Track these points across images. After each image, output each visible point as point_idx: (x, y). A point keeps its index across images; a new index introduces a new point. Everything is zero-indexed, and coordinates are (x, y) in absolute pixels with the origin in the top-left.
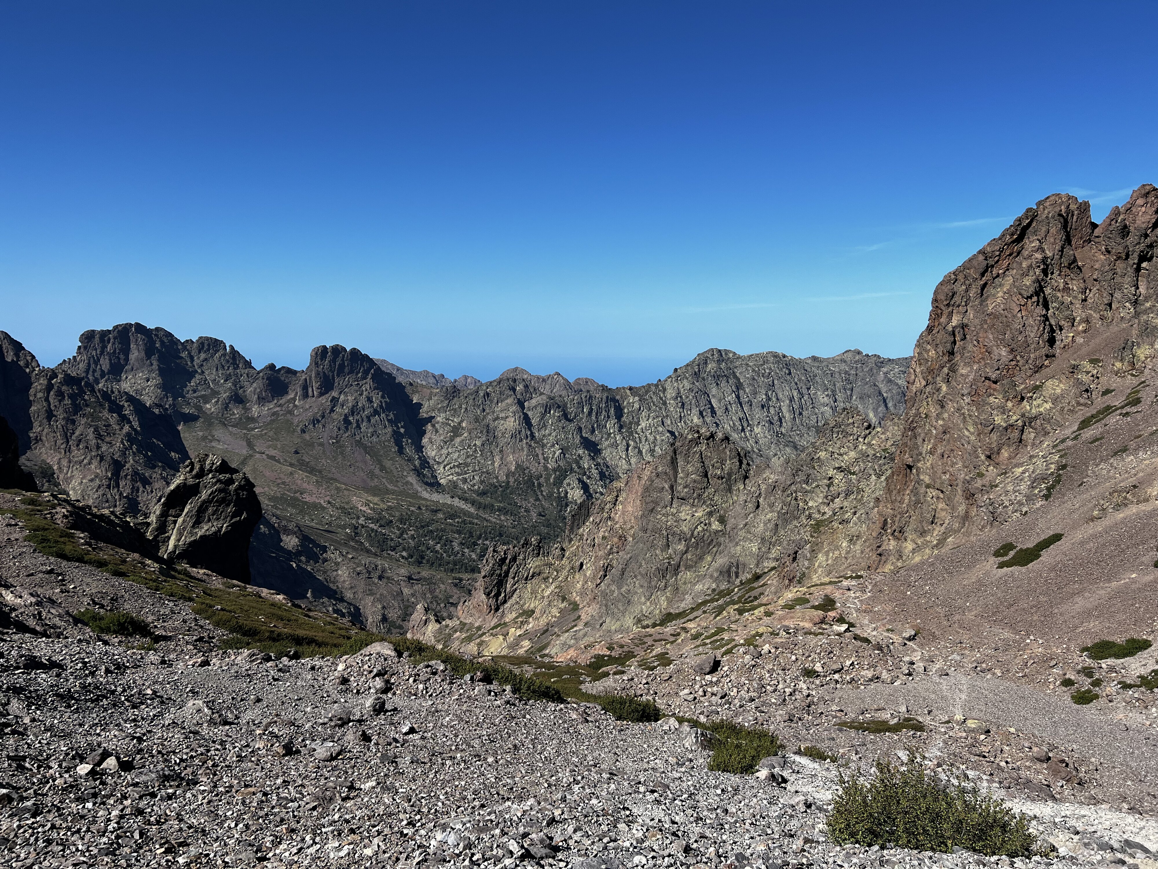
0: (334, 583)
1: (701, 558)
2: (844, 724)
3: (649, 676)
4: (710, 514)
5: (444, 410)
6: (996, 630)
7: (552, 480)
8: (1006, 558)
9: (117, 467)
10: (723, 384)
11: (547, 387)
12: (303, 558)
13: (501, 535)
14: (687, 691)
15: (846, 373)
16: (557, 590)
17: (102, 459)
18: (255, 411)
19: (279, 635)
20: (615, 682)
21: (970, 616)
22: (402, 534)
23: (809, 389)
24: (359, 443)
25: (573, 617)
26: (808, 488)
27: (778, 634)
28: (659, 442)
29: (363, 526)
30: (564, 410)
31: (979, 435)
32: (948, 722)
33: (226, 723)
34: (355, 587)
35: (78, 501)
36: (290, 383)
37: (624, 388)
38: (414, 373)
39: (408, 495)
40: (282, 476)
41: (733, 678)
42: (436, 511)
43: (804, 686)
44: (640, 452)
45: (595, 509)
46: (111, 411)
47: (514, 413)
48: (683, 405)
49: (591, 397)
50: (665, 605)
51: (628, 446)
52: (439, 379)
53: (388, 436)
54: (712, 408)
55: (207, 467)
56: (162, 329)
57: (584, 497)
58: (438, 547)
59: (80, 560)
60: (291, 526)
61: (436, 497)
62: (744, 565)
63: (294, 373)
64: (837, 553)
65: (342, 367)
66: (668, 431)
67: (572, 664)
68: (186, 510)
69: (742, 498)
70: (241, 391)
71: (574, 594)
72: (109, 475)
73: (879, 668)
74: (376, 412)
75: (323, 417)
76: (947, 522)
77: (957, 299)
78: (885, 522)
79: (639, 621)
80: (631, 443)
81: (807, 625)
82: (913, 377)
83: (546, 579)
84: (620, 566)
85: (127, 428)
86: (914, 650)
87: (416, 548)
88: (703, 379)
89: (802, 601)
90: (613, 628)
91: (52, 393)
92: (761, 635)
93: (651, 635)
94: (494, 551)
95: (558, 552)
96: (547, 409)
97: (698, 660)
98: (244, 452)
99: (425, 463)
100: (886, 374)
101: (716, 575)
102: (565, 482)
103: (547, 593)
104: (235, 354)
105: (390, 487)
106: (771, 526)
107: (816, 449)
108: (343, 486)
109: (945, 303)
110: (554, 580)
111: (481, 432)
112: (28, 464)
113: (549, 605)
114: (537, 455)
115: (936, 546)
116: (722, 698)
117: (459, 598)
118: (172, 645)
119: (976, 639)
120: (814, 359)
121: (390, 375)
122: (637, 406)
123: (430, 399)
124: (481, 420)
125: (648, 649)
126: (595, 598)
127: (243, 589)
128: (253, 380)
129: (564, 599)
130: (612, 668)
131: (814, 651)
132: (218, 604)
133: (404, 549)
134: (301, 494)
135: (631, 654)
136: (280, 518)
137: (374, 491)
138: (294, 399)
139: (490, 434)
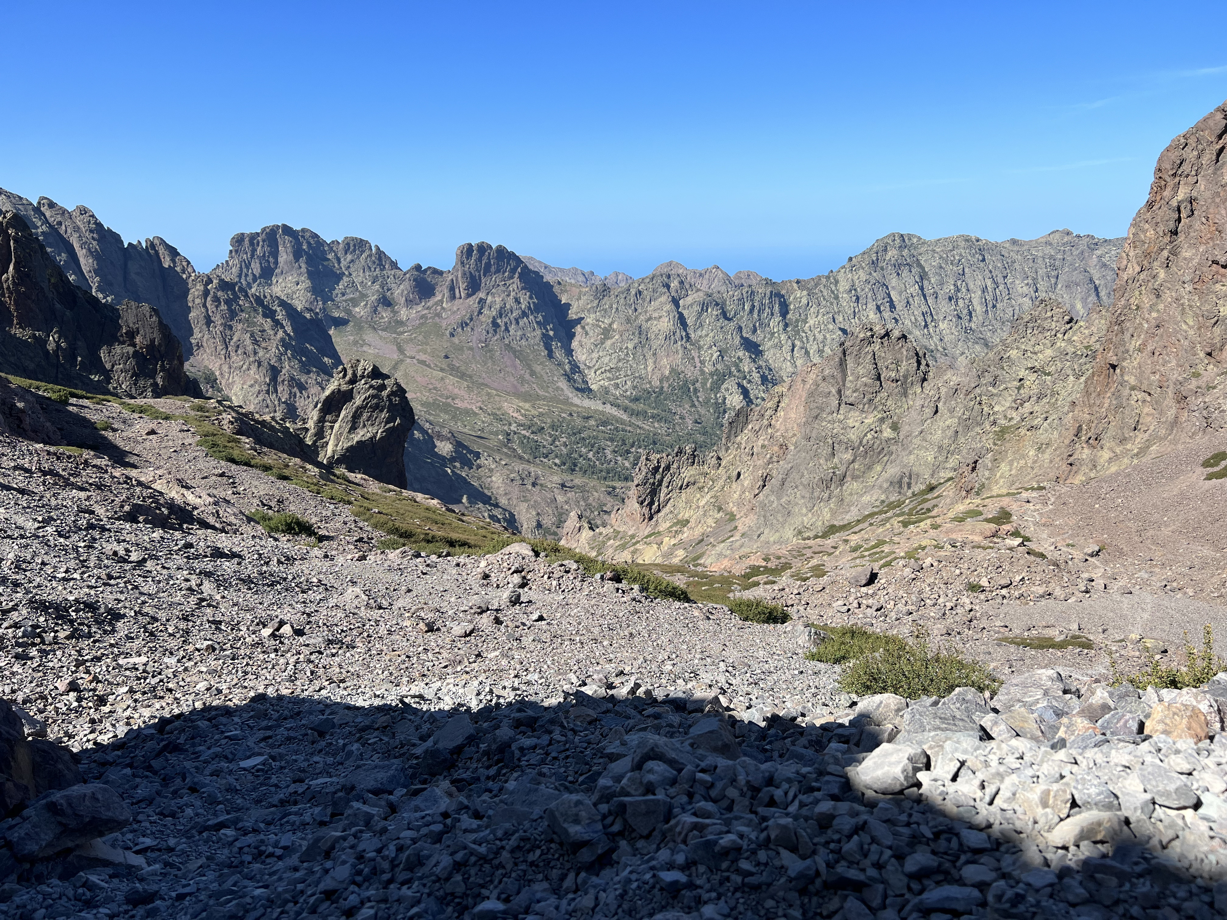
0: (488, 489)
1: (870, 468)
2: (1005, 639)
3: (800, 586)
4: (882, 420)
5: (594, 310)
6: (1194, 547)
7: (708, 385)
8: (1216, 469)
9: (274, 372)
10: (905, 273)
11: (705, 282)
12: (457, 464)
13: (655, 443)
14: (840, 603)
15: (1051, 257)
16: (713, 500)
17: (259, 365)
18: (404, 313)
19: (433, 537)
20: (765, 591)
21: (1166, 531)
22: (554, 441)
23: (1005, 277)
24: (508, 346)
25: (729, 527)
26: (995, 391)
27: (942, 547)
28: (828, 341)
29: (515, 433)
30: (722, 308)
31: (1199, 328)
32: (1123, 640)
33: (380, 608)
34: (510, 493)
35: (241, 407)
36: (437, 284)
37: (790, 282)
38: (562, 270)
39: (559, 401)
40: (433, 381)
41: (890, 590)
42: (588, 418)
43: (967, 601)
44: (807, 353)
45: (754, 416)
46: (265, 316)
47: (668, 312)
48: (858, 298)
49: (753, 292)
50: (828, 516)
51: (794, 346)
52: (587, 277)
53: (538, 339)
54: (891, 302)
55: (360, 373)
56: (308, 230)
57: (744, 403)
58: (591, 455)
59: (247, 464)
60: (445, 432)
61: (586, 403)
62: (918, 476)
63: (441, 273)
64: (1022, 462)
65: (488, 265)
66: (840, 329)
67: (726, 574)
68: (342, 416)
69: (919, 403)
70: (389, 294)
71: (731, 505)
72: (268, 380)
73: (1052, 585)
74: (524, 314)
75: (471, 319)
76: (1152, 428)
77: (1186, 167)
78: (1080, 428)
79: (800, 532)
80: (797, 343)
81: (977, 539)
82: (1125, 262)
83: (701, 489)
84: (780, 476)
85: (281, 333)
86: (1096, 567)
87: (569, 455)
88: (882, 269)
89: (974, 514)
90: (772, 539)
91: (209, 299)
92: (924, 548)
93: (810, 547)
94: (647, 459)
95: (714, 461)
96: (704, 307)
97: (854, 572)
98: (395, 356)
99: (575, 368)
100: (1100, 257)
101: (885, 485)
102: (723, 387)
103: (702, 503)
104: (381, 255)
105: (541, 393)
106: (949, 433)
107: (1007, 347)
108: (494, 392)
109: (1171, 173)
110: (710, 489)
111: (633, 334)
112: (191, 369)
113: (705, 515)
114: (693, 358)
115: (1137, 455)
116: (877, 610)
117: (613, 506)
118: (334, 544)
119: (1170, 556)
120: (1014, 242)
121: (537, 273)
122: (804, 301)
123: (579, 299)
124: (632, 321)
125: (807, 561)
126: (753, 509)
127: (399, 493)
128: (400, 281)
129: (720, 509)
130: (763, 578)
131: (981, 566)
132: (375, 507)
133: (557, 456)
134: (453, 399)
135: (787, 566)
136: (433, 423)
137: (525, 397)
138: (441, 301)
139: (643, 336)
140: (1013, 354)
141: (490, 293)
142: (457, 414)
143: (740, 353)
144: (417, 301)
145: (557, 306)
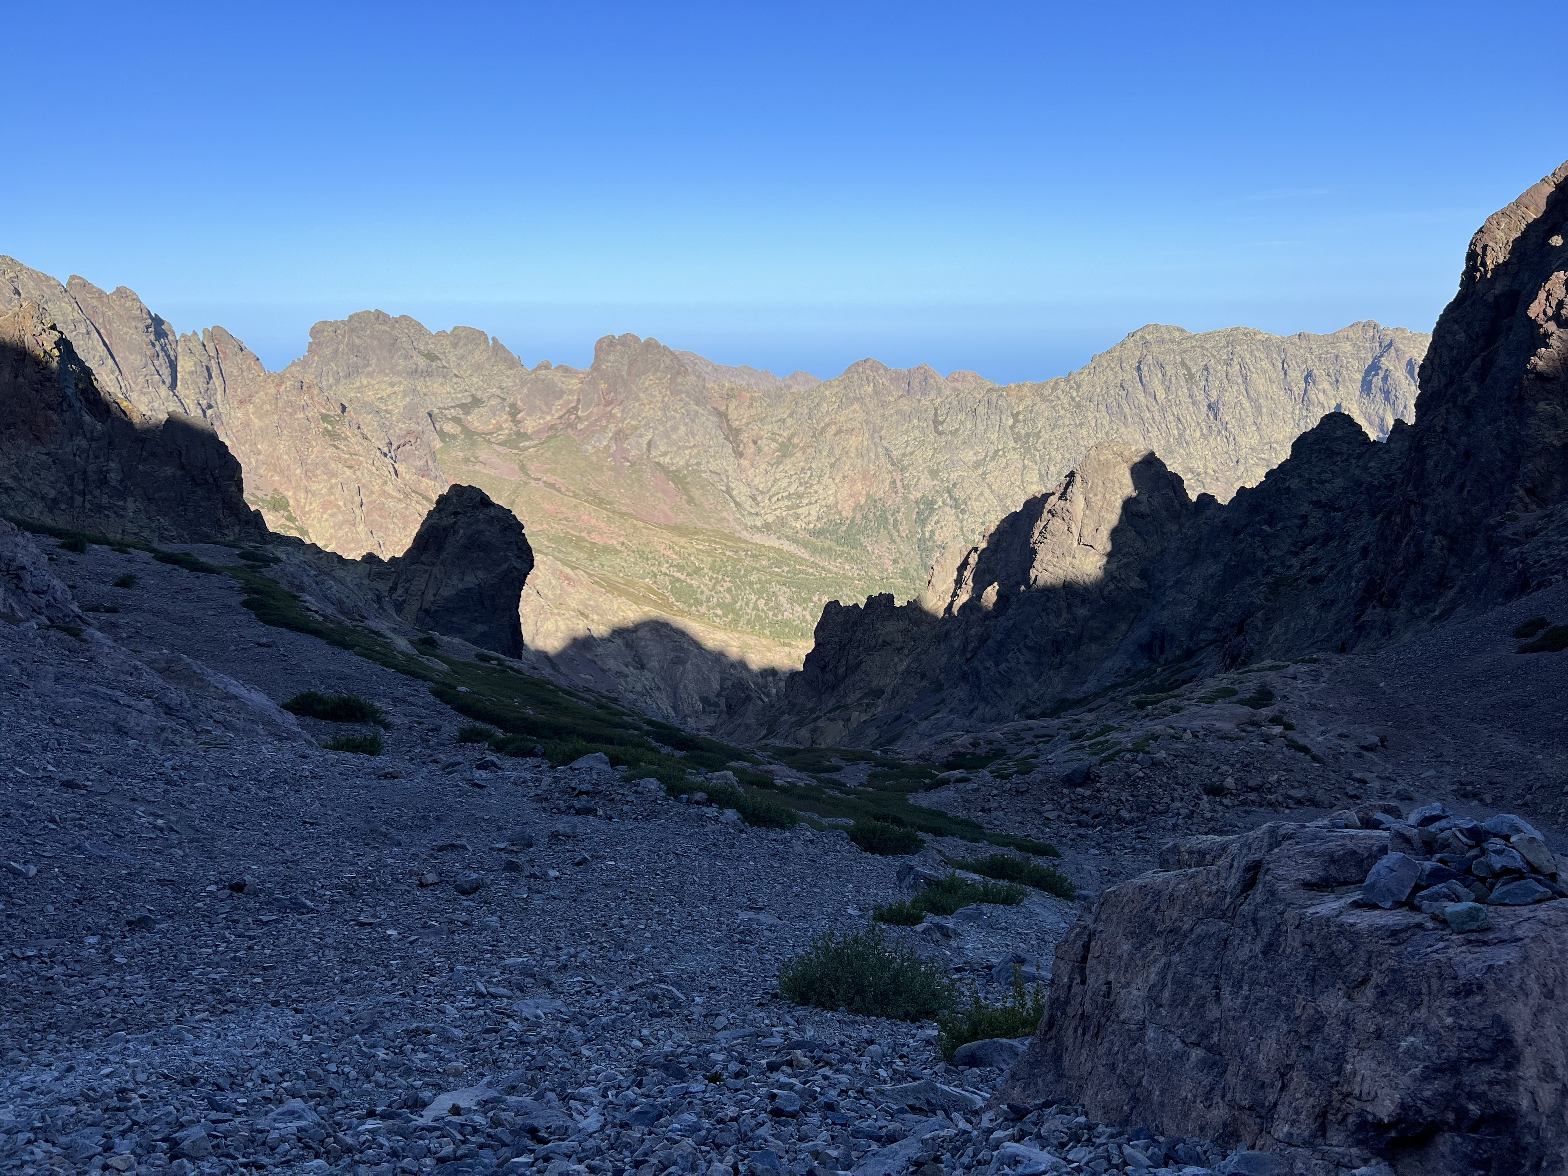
1: (1112, 626)
3: (1001, 785)
4: (1128, 566)
6: (1498, 739)
7: (913, 516)
8: (1531, 640)
10: (1165, 375)
14: (1049, 807)
15: (1352, 356)
16: (914, 665)
17: (344, 488)
18: (528, 423)
20: (956, 791)
22: (715, 586)
24: (659, 466)
25: (935, 700)
26: (1271, 531)
27: (1180, 738)
28: (1068, 461)
29: (666, 575)
30: (932, 419)
39: (723, 536)
40: (564, 509)
41: (1112, 792)
42: (759, 557)
43: (1207, 807)
47: (863, 423)
49: (970, 399)
50: (1059, 688)
51: (1023, 467)
54: (1148, 412)
56: (409, 318)
58: (761, 604)
59: (306, 630)
60: (577, 574)
61: (758, 538)
62: (1173, 637)
65: (635, 363)
67: (923, 763)
68: (441, 557)
69: (1174, 544)
71: (937, 671)
73: (1315, 787)
79: (1023, 708)
80: (1028, 463)
81: (1227, 726)
83: (899, 650)
84: (999, 636)
86: (1373, 764)
87: (734, 604)
89: (1227, 693)
92: (1156, 738)
93: (1030, 729)
96: (908, 417)
98: (517, 477)
101: (1132, 649)
103: (901, 668)
105: (700, 524)
106: (1213, 583)
107: (1285, 475)
108: (641, 524)
110: (911, 651)
111: (819, 450)
113: (904, 683)
114: (894, 482)
115: (1439, 618)
121: (697, 373)
122: (1037, 410)
123: (751, 406)
124: (818, 434)
125: (1022, 747)
126: (964, 677)
127: (500, 663)
128: (524, 383)
129: (924, 676)
130: (957, 773)
131: (1226, 762)
132: (463, 684)
133: (719, 605)
134: (589, 533)
135: (1000, 753)
136: (564, 563)
137: (680, 530)
138: (576, 408)
139: (831, 453)
140: (1294, 483)
141: (637, 398)
142: (595, 551)
143: (954, 476)
144: (544, 408)
145: (723, 416)
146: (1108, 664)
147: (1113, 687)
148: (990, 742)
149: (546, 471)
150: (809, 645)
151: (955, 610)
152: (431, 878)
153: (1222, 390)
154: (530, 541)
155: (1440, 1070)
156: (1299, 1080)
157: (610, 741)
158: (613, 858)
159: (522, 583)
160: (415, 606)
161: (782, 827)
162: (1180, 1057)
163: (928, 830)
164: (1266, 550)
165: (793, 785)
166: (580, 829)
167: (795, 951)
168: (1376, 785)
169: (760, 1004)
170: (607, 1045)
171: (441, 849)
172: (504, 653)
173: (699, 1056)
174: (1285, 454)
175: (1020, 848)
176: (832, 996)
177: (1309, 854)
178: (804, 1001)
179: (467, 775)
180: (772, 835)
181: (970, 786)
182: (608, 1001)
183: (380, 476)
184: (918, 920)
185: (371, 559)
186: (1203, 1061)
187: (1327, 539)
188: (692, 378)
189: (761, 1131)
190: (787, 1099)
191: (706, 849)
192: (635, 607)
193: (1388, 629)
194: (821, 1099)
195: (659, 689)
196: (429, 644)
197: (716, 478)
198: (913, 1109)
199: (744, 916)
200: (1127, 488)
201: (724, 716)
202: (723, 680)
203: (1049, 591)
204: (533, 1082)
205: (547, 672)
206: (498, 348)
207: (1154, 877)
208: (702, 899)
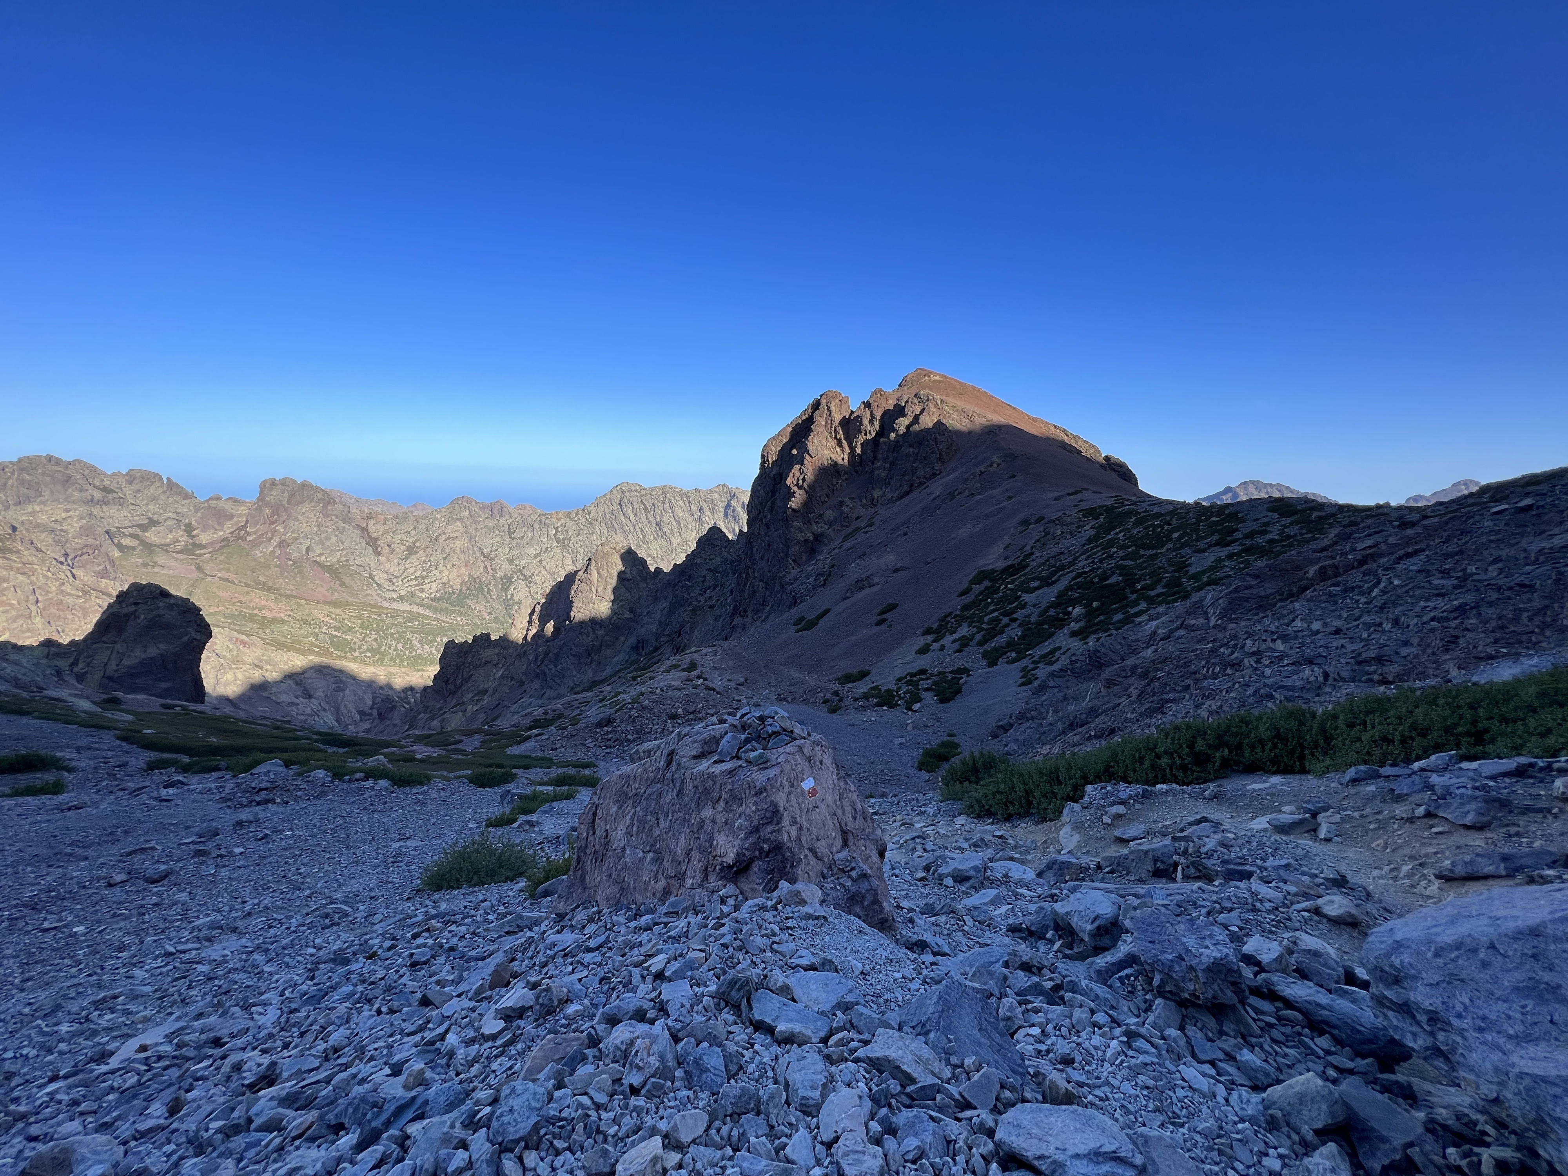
3: (562, 734)
6: (791, 672)
7: (500, 586)
8: (799, 627)
15: (719, 500)
16: (506, 673)
18: (203, 537)
20: (536, 742)
24: (316, 563)
39: (369, 606)
40: (237, 595)
42: (396, 617)
56: (82, 462)
58: (400, 646)
61: (396, 606)
62: (648, 641)
65: (293, 497)
81: (676, 683)
83: (496, 665)
88: (619, 505)
97: (598, 718)
98: (194, 575)
101: (628, 650)
103: (498, 675)
106: (665, 612)
108: (304, 602)
114: (486, 567)
119: (779, 680)
122: (568, 526)
123: (385, 524)
124: (433, 541)
125: (573, 711)
126: (537, 675)
127: (184, 708)
128: (197, 510)
129: (512, 679)
130: (535, 731)
131: (678, 701)
132: (148, 728)
133: (368, 650)
134: (260, 610)
135: (560, 716)
136: (239, 632)
137: (335, 604)
138: (245, 526)
139: (443, 551)
140: (698, 561)
141: (297, 519)
142: (264, 623)
143: (523, 562)
144: (217, 527)
145: (365, 530)
146: (616, 659)
147: (620, 671)
148: (554, 711)
149: (221, 570)
150: (437, 668)
151: (529, 639)
152: (119, 878)
153: (662, 516)
154: (208, 619)
155: (752, 832)
156: (695, 855)
157: (284, 750)
158: (291, 829)
159: (202, 649)
160: (98, 676)
161: (421, 784)
162: (642, 860)
163: (519, 767)
164: (689, 594)
165: (429, 757)
166: (261, 815)
167: (432, 859)
168: (745, 701)
169: (409, 899)
170: (287, 959)
171: (130, 854)
172: (188, 701)
173: (361, 945)
174: (693, 547)
175: (574, 766)
176: (457, 880)
177: (695, 742)
178: (439, 888)
179: (155, 794)
180: (415, 791)
181: (543, 737)
182: (287, 928)
183: (57, 579)
184: (515, 820)
185: (48, 643)
186: (653, 859)
187: (716, 586)
188: (339, 507)
189: (402, 980)
190: (421, 954)
191: (365, 809)
192: (301, 657)
193: (744, 626)
194: (446, 946)
195: (325, 710)
196: (114, 702)
197: (362, 569)
198: (508, 933)
199: (395, 845)
200: (620, 567)
201: (377, 721)
202: (374, 698)
203: (582, 624)
204: (220, 1004)
205: (228, 710)
206: (171, 485)
207: (627, 769)
208: (364, 841)
